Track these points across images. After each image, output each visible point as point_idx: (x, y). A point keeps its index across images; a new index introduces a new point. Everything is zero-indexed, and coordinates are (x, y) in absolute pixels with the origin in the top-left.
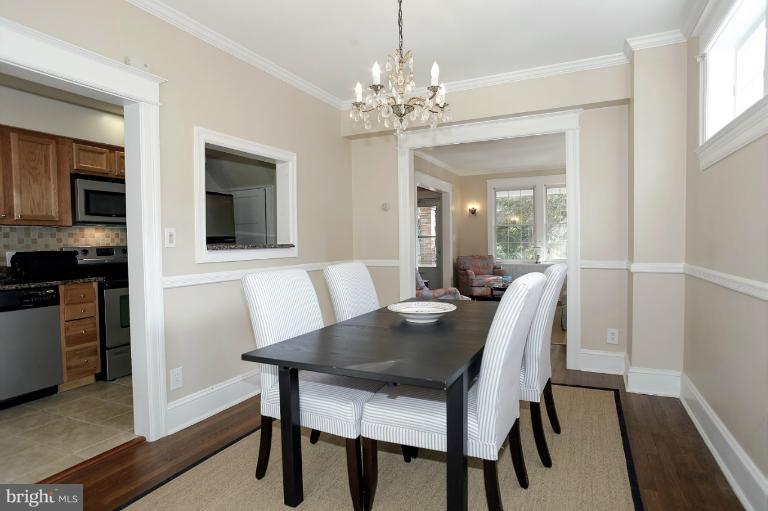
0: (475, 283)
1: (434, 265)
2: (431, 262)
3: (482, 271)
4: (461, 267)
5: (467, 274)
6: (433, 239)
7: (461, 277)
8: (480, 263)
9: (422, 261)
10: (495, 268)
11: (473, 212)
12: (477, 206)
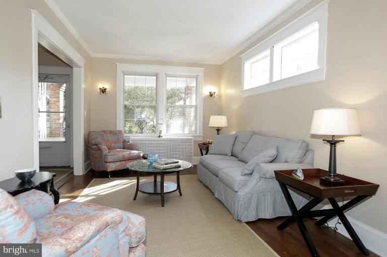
0: (110, 159)
1: (63, 139)
2: (59, 135)
3: (113, 145)
4: (93, 142)
5: (100, 150)
6: (62, 115)
7: (93, 152)
8: (110, 138)
9: (51, 134)
10: (124, 141)
11: (103, 91)
12: (107, 86)
